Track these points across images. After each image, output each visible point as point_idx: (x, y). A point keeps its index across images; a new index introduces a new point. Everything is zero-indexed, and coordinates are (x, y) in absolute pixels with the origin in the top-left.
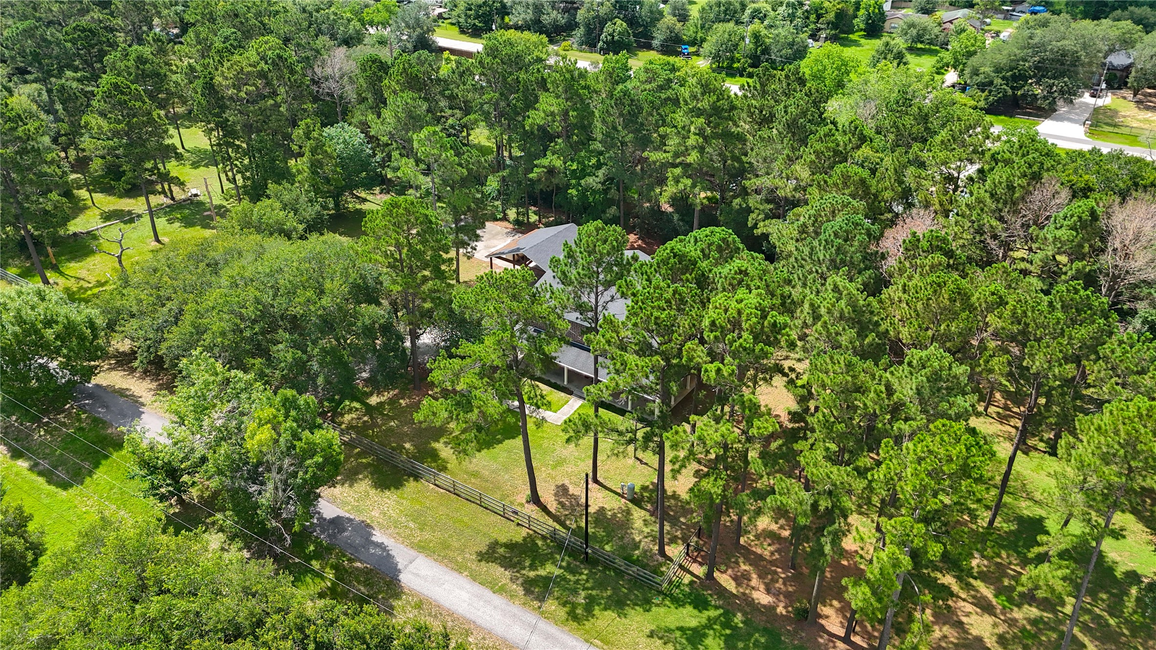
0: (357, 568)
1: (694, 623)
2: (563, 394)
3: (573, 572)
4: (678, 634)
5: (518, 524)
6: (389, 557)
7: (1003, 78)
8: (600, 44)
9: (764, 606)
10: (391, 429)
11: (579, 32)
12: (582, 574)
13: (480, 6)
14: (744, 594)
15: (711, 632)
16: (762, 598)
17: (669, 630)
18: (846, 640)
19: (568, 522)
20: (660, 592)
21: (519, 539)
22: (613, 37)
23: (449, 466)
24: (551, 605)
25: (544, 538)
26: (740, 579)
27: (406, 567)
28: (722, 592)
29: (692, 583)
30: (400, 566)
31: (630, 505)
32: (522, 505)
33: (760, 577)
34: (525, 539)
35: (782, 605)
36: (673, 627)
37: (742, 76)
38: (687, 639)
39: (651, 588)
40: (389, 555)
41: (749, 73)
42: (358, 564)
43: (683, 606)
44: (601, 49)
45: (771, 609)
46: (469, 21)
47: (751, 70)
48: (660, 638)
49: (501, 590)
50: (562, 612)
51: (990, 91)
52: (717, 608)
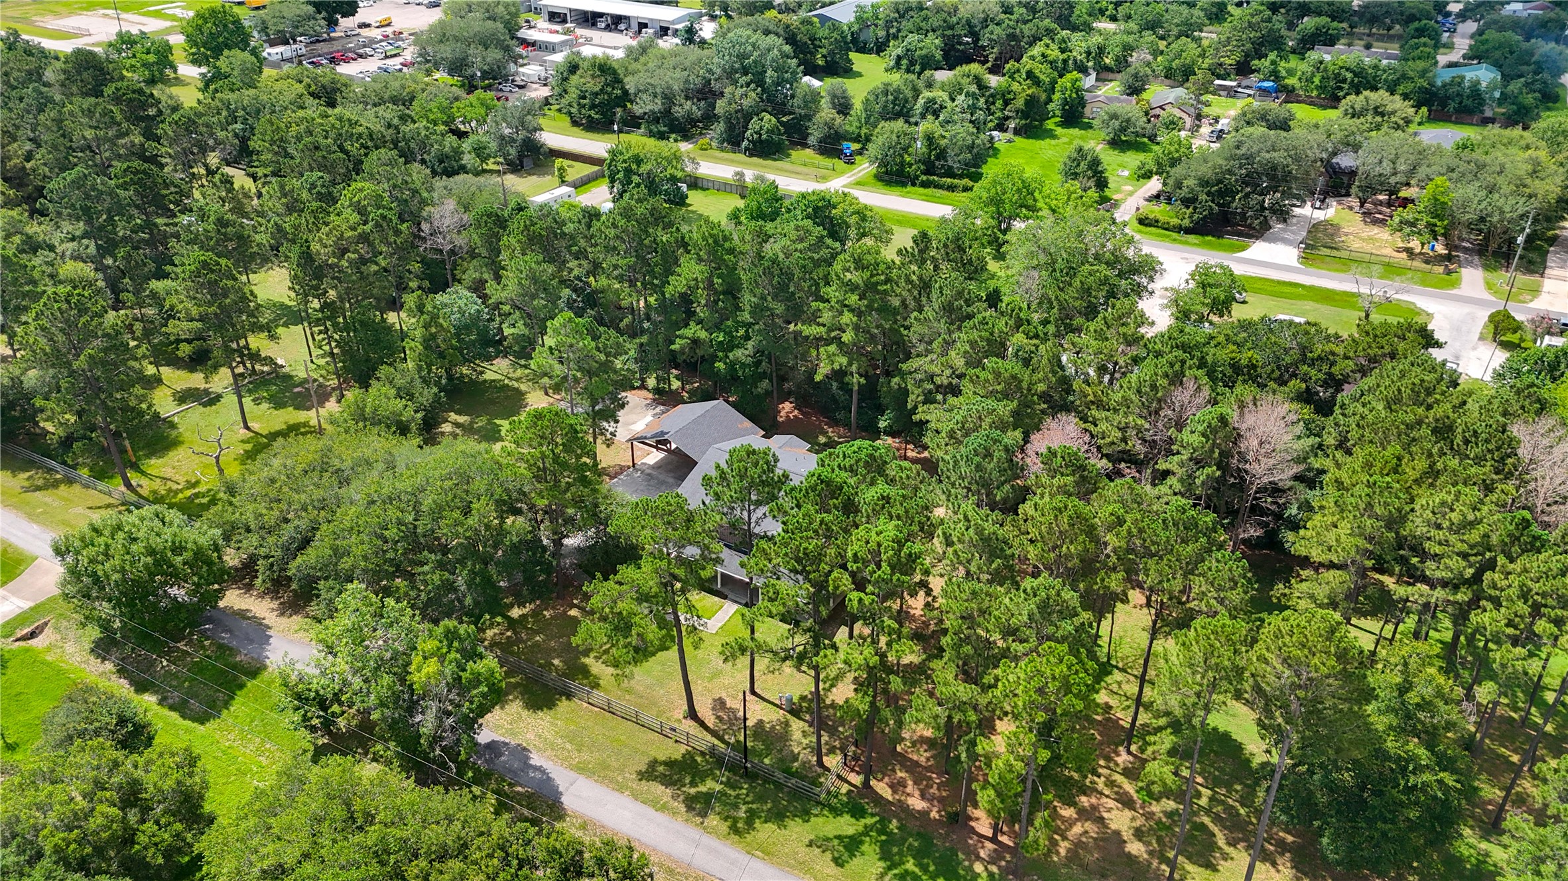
0: (518, 793)
1: (851, 831)
2: (716, 599)
3: (734, 788)
4: (836, 842)
5: (677, 741)
6: (549, 780)
7: (1208, 194)
8: (745, 143)
9: (919, 812)
10: (537, 644)
11: (719, 127)
12: (742, 788)
13: (596, 94)
14: (899, 801)
15: (868, 839)
16: (917, 803)
17: (828, 839)
18: (994, 840)
19: (726, 737)
20: (818, 803)
21: (678, 756)
22: (761, 135)
23: (601, 682)
24: (713, 820)
25: (703, 754)
26: (896, 786)
27: (567, 789)
28: (878, 799)
29: (849, 792)
30: (561, 789)
31: (789, 716)
32: (679, 721)
33: (915, 783)
34: (684, 756)
35: (935, 809)
36: (831, 836)
37: (914, 185)
38: (845, 847)
39: (809, 799)
40: (549, 778)
41: (923, 181)
42: (519, 789)
43: (841, 815)
44: (747, 149)
45: (925, 814)
46: (583, 111)
47: (924, 178)
48: (819, 847)
49: (664, 808)
50: (724, 827)
51: (1195, 208)
52: (873, 815)
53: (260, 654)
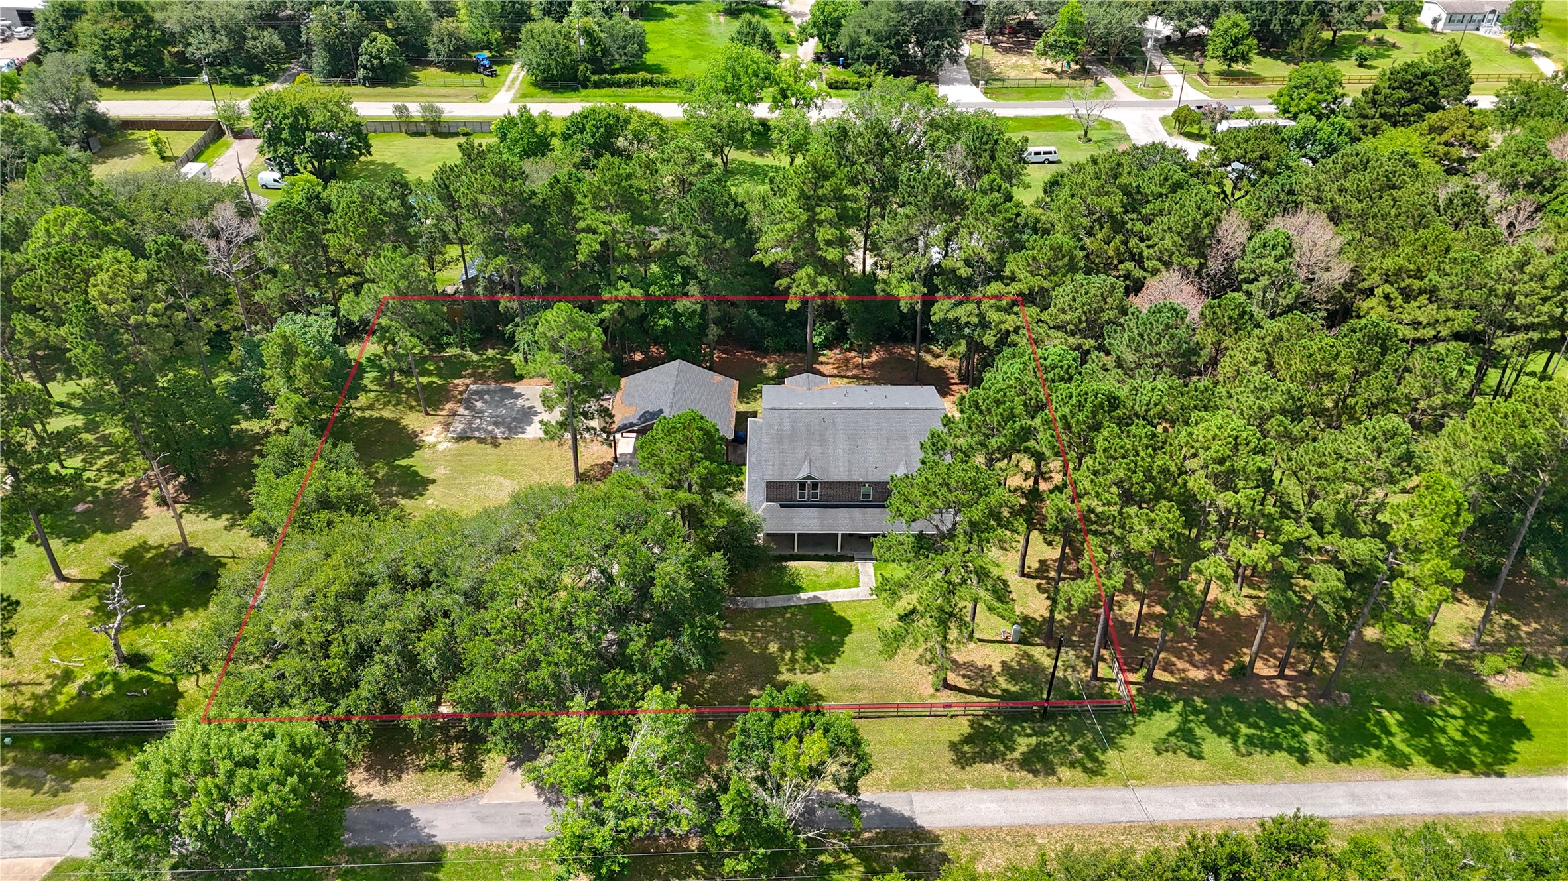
0: (870, 840)
1: (1173, 725)
2: (845, 564)
3: (1047, 734)
4: (1173, 740)
5: (952, 716)
6: (886, 811)
8: (361, 72)
9: (1205, 681)
12: (1052, 732)
14: (1182, 679)
15: (1192, 724)
16: (1199, 675)
17: (1165, 741)
18: (1281, 676)
19: (990, 691)
20: (1126, 713)
21: (967, 730)
22: (382, 60)
23: (820, 692)
24: (1064, 772)
25: (986, 717)
26: (1168, 667)
27: (911, 810)
28: (1166, 686)
29: (1138, 690)
30: (907, 814)
31: (1023, 647)
32: (932, 696)
33: (1179, 658)
34: (972, 726)
35: (1215, 672)
36: (1164, 737)
37: (585, 87)
38: (1183, 740)
39: (1115, 713)
40: (883, 809)
42: (866, 835)
43: (1152, 714)
44: (365, 78)
45: (1211, 680)
47: (595, 78)
48: (1167, 751)
49: (1013, 785)
50: (1078, 773)
52: (1176, 701)
53: (418, 835)
